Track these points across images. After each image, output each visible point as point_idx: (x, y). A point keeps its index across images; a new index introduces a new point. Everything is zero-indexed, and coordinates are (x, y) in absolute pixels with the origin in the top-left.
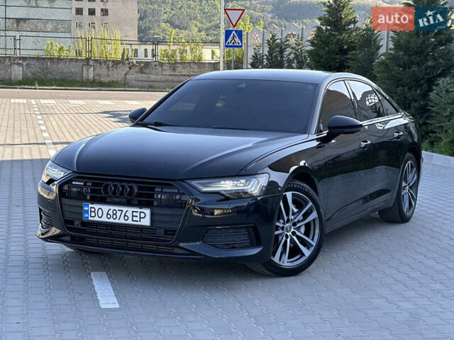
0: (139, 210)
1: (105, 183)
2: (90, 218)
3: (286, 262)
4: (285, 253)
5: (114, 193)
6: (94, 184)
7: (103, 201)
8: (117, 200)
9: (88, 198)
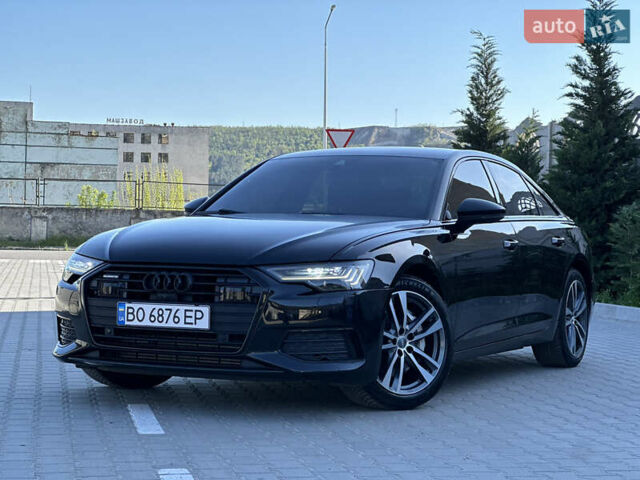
0: (194, 308)
1: (148, 274)
2: (127, 323)
3: (399, 389)
4: (398, 377)
5: (161, 286)
6: (132, 276)
7: (145, 298)
8: (164, 296)
9: (125, 295)
